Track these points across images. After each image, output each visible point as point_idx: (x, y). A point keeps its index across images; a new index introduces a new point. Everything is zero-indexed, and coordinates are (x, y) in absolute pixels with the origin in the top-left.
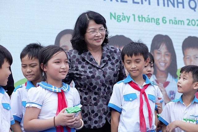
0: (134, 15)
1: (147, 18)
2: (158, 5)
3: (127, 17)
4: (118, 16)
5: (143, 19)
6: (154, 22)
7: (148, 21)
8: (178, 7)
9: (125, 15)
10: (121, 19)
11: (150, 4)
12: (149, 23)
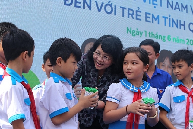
0: (146, 31)
1: (156, 35)
2: (165, 25)
3: (140, 32)
4: (133, 31)
5: (153, 36)
6: (161, 39)
7: (157, 37)
8: (180, 28)
9: (139, 30)
10: (135, 33)
11: (158, 23)
12: (157, 39)
